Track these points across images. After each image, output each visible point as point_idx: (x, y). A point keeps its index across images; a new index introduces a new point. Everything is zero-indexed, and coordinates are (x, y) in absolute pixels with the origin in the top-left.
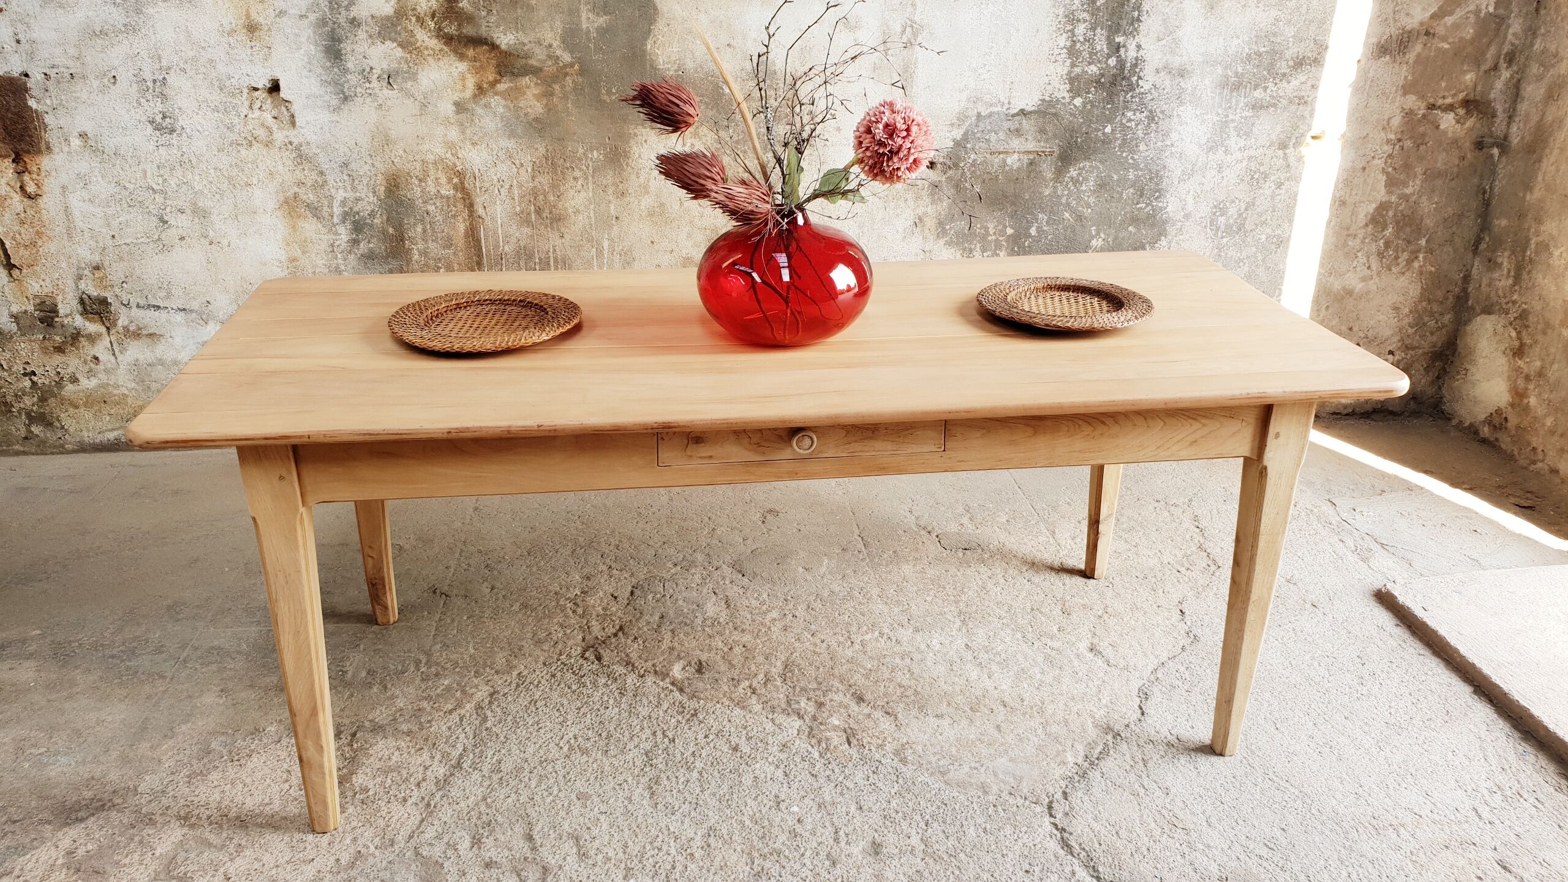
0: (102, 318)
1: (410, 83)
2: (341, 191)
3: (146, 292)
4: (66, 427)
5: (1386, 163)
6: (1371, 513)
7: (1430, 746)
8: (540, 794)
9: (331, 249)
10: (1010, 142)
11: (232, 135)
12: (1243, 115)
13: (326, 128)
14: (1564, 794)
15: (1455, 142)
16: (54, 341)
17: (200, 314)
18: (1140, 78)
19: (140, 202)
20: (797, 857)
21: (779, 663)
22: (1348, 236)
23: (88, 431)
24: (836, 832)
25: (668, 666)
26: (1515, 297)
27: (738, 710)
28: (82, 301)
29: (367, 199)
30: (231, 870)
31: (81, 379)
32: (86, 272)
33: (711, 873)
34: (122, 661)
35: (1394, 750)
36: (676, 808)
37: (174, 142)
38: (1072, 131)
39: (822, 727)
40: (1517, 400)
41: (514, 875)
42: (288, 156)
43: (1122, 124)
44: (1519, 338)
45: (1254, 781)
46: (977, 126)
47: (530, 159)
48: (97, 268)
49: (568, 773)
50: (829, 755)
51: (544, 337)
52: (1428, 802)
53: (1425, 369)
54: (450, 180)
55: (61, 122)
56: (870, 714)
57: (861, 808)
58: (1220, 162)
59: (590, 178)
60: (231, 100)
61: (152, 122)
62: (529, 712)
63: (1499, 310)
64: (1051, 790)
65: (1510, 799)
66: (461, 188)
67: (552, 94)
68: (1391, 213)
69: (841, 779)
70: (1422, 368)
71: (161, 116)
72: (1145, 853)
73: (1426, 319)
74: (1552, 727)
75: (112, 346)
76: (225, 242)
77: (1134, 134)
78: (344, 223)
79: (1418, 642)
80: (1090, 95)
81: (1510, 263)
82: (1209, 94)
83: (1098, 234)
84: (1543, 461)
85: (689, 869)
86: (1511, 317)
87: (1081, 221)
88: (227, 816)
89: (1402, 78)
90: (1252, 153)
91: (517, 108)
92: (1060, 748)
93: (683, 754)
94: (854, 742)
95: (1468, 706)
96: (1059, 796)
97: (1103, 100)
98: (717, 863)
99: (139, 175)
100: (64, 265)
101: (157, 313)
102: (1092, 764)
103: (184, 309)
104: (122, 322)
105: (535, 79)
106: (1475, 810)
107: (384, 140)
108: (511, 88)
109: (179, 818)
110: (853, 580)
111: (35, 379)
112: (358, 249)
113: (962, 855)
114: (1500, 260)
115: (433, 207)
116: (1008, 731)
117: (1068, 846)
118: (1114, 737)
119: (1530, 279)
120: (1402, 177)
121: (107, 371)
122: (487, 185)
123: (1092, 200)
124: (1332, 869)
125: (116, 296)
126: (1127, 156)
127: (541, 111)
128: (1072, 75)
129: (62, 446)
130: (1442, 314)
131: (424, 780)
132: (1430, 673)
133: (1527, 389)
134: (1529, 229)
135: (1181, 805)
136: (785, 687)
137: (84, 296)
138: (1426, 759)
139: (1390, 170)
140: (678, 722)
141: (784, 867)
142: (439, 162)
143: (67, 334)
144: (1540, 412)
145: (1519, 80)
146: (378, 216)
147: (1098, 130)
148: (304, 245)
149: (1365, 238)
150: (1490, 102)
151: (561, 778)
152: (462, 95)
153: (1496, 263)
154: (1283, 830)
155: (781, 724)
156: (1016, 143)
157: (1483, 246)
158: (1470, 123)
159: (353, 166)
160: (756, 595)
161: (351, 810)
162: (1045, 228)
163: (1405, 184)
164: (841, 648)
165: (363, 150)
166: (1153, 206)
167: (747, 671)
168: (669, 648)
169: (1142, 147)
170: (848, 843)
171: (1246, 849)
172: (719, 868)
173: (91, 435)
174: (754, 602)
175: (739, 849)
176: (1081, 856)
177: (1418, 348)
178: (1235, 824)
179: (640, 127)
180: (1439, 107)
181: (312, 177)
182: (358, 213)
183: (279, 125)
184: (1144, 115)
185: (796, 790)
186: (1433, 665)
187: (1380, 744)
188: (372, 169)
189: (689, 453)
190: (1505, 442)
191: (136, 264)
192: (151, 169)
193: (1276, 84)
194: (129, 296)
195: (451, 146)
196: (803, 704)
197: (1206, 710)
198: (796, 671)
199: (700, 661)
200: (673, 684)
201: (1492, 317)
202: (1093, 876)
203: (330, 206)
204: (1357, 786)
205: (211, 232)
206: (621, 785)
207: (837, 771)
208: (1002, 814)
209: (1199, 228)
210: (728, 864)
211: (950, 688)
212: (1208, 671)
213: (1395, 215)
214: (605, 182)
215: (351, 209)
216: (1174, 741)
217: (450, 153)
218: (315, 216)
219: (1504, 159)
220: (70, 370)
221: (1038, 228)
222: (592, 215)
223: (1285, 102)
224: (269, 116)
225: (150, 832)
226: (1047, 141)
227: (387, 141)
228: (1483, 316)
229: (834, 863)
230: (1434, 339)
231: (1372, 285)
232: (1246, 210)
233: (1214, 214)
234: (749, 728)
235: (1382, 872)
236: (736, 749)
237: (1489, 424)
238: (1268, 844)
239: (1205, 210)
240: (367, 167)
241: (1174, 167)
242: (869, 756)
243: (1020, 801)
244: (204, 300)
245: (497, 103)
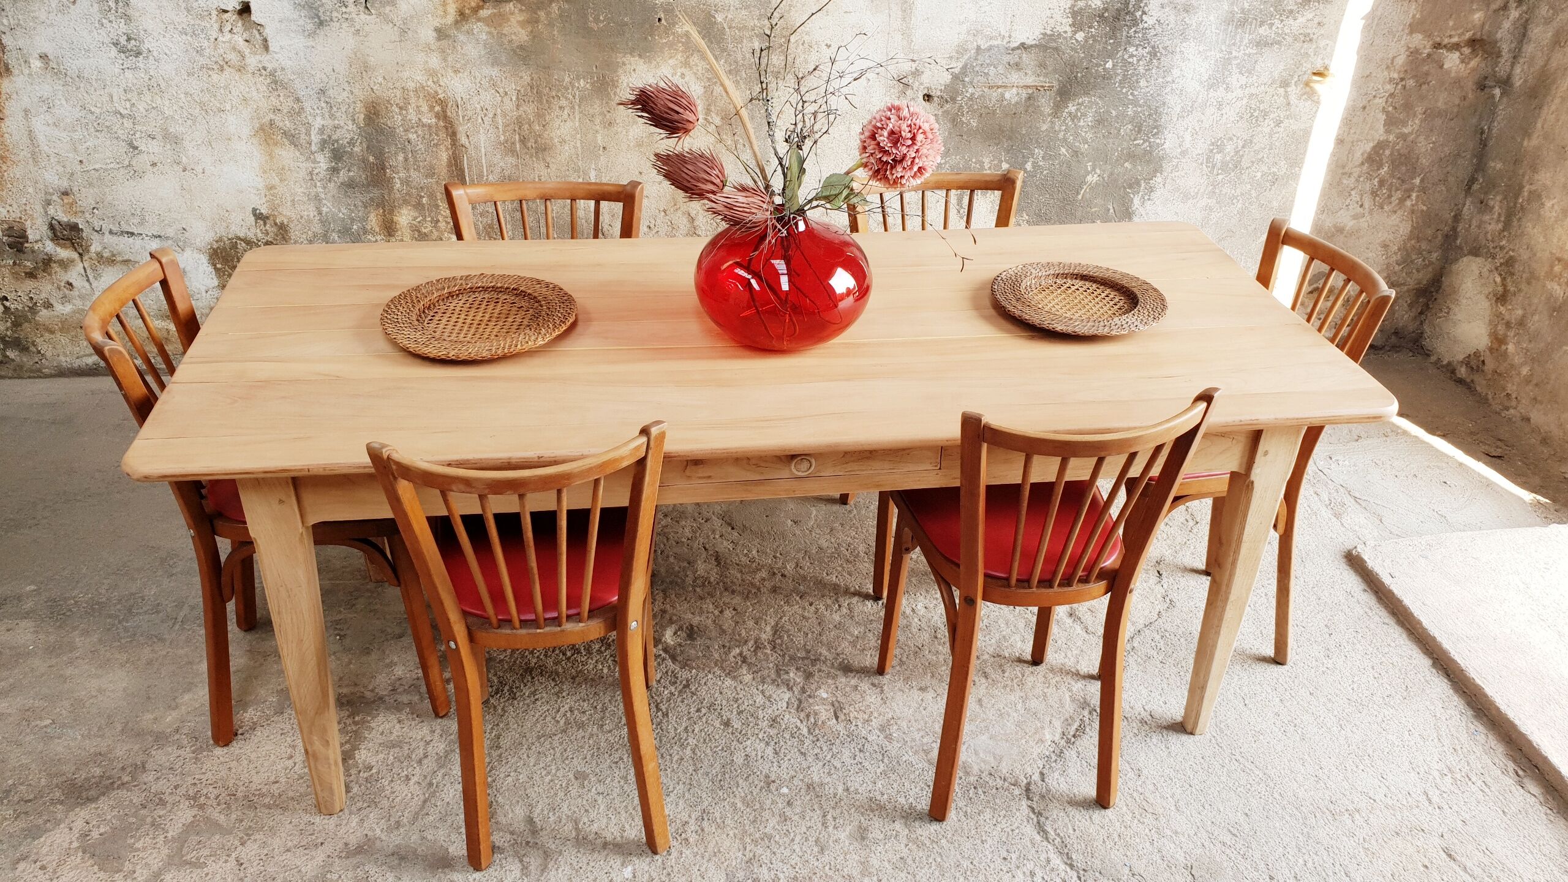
0: (73, 244)
1: (388, 8)
2: (319, 119)
3: (118, 218)
4: (42, 352)
5: (1386, 102)
6: (1347, 462)
7: (1388, 724)
8: (539, 773)
9: (309, 177)
10: (1009, 76)
11: (201, 59)
12: (1247, 52)
13: (302, 54)
14: (1510, 777)
15: (1458, 82)
16: (25, 266)
17: (176, 242)
18: (1144, 13)
19: (107, 127)
20: (788, 842)
21: (768, 629)
22: (1343, 174)
23: (66, 355)
24: (824, 816)
25: (660, 631)
26: (1503, 243)
27: (729, 681)
28: (52, 227)
29: (346, 127)
30: (243, 855)
31: (55, 304)
32: (55, 198)
33: (706, 859)
34: (120, 622)
35: (1354, 729)
36: (671, 789)
37: (141, 65)
38: (1073, 65)
39: (811, 701)
40: (1495, 346)
41: (517, 861)
42: (263, 83)
43: (1123, 59)
44: (1504, 285)
45: (1221, 762)
46: (976, 59)
47: (514, 87)
48: (66, 193)
49: (565, 750)
50: (817, 731)
51: (540, 342)
52: (1382, 785)
53: (1409, 306)
54: (432, 108)
55: (19, 43)
56: (856, 686)
57: (848, 790)
58: (1220, 99)
59: (577, 107)
60: (200, 22)
61: (116, 44)
62: (525, 681)
63: (1486, 253)
64: (1029, 771)
65: (1459, 782)
66: (443, 116)
67: (537, 21)
68: (1387, 152)
69: (828, 758)
70: (1405, 305)
71: (125, 37)
72: (1116, 840)
73: (1414, 257)
74: (1503, 708)
75: (86, 272)
76: (199, 169)
77: (1135, 69)
78: (323, 151)
79: (1383, 610)
80: (1093, 30)
81: (1501, 208)
82: (1214, 30)
83: (1094, 169)
84: (1515, 408)
85: (684, 855)
86: (1498, 262)
87: (1077, 156)
88: (235, 795)
89: (1411, 16)
90: (1253, 90)
91: (501, 35)
92: (1039, 725)
93: (676, 729)
94: (842, 717)
95: (1427, 681)
96: (1036, 777)
97: (1105, 34)
98: (710, 849)
99: (105, 98)
100: (31, 190)
101: (131, 239)
102: (1068, 741)
103: (160, 236)
104: (95, 248)
105: (519, 6)
106: (1426, 793)
107: (363, 68)
108: (495, 15)
109: (188, 798)
110: (841, 535)
111: (7, 304)
112: (338, 177)
113: (944, 841)
114: (1491, 203)
115: (415, 136)
116: (989, 706)
117: (1045, 832)
118: (1090, 713)
119: (1520, 226)
120: (1401, 116)
121: (82, 297)
122: (470, 113)
123: (1089, 136)
124: (1290, 857)
125: (87, 222)
126: (1127, 92)
127: (526, 38)
128: (1076, 9)
129: (39, 371)
130: (1430, 252)
131: (426, 757)
132: (1393, 644)
133: (1507, 336)
134: (1523, 176)
135: (1151, 787)
136: (775, 655)
137: (54, 222)
138: (1383, 739)
139: (1390, 109)
140: (672, 694)
141: (774, 853)
142: (420, 89)
143: (39, 260)
144: (1517, 360)
145: (1527, 21)
146: (358, 144)
147: (1098, 65)
148: (281, 172)
149: (1359, 177)
150: (1496, 42)
151: (558, 755)
152: (443, 21)
153: (1487, 205)
154: (1247, 815)
155: (770, 696)
156: (1015, 77)
157: (1476, 187)
158: (1473, 63)
159: (331, 92)
160: (745, 552)
161: (355, 789)
162: (1041, 163)
163: (1404, 123)
164: (829, 611)
165: (341, 77)
166: (1150, 143)
167: (737, 637)
168: (661, 610)
169: (1143, 83)
170: (835, 828)
171: (1211, 836)
172: (712, 854)
173: (68, 360)
174: (744, 559)
175: (731, 833)
176: (1056, 842)
177: (1404, 284)
178: (1202, 808)
179: (629, 55)
180: (1445, 46)
181: (288, 104)
182: (337, 141)
183: (251, 49)
184: (1147, 50)
185: (785, 770)
186: (1396, 636)
187: (1341, 722)
188: (351, 97)
189: (688, 473)
190: (1481, 385)
191: (107, 190)
192: (117, 93)
193: (1282, 21)
194: (101, 223)
195: (432, 73)
196: (792, 675)
197: (1179, 684)
198: (786, 638)
199: (691, 625)
200: (665, 650)
201: (1479, 260)
202: (1066, 863)
203: (308, 133)
204: (1318, 768)
205: (184, 158)
206: (617, 763)
207: (825, 748)
208: (982, 797)
209: (1194, 164)
210: (722, 850)
211: (934, 658)
212: (1182, 640)
213: (1392, 154)
214: (591, 111)
215: (330, 137)
216: (1148, 718)
217: (431, 80)
218: (292, 143)
219: (1505, 100)
220: (43, 295)
221: (1033, 163)
222: (579, 145)
223: (1289, 39)
224: (240, 39)
225: (162, 813)
226: (1046, 75)
227: (366, 68)
228: (1470, 257)
229: (822, 850)
230: (1421, 275)
231: (1363, 223)
232: (1243, 147)
233: (1211, 151)
234: (740, 701)
235: (1336, 859)
236: (727, 724)
237: (1466, 365)
238: (1232, 829)
239: (1202, 147)
240: (345, 94)
241: (1174, 103)
242: (856, 733)
243: (1000, 783)
244: (180, 227)
245: (480, 30)
